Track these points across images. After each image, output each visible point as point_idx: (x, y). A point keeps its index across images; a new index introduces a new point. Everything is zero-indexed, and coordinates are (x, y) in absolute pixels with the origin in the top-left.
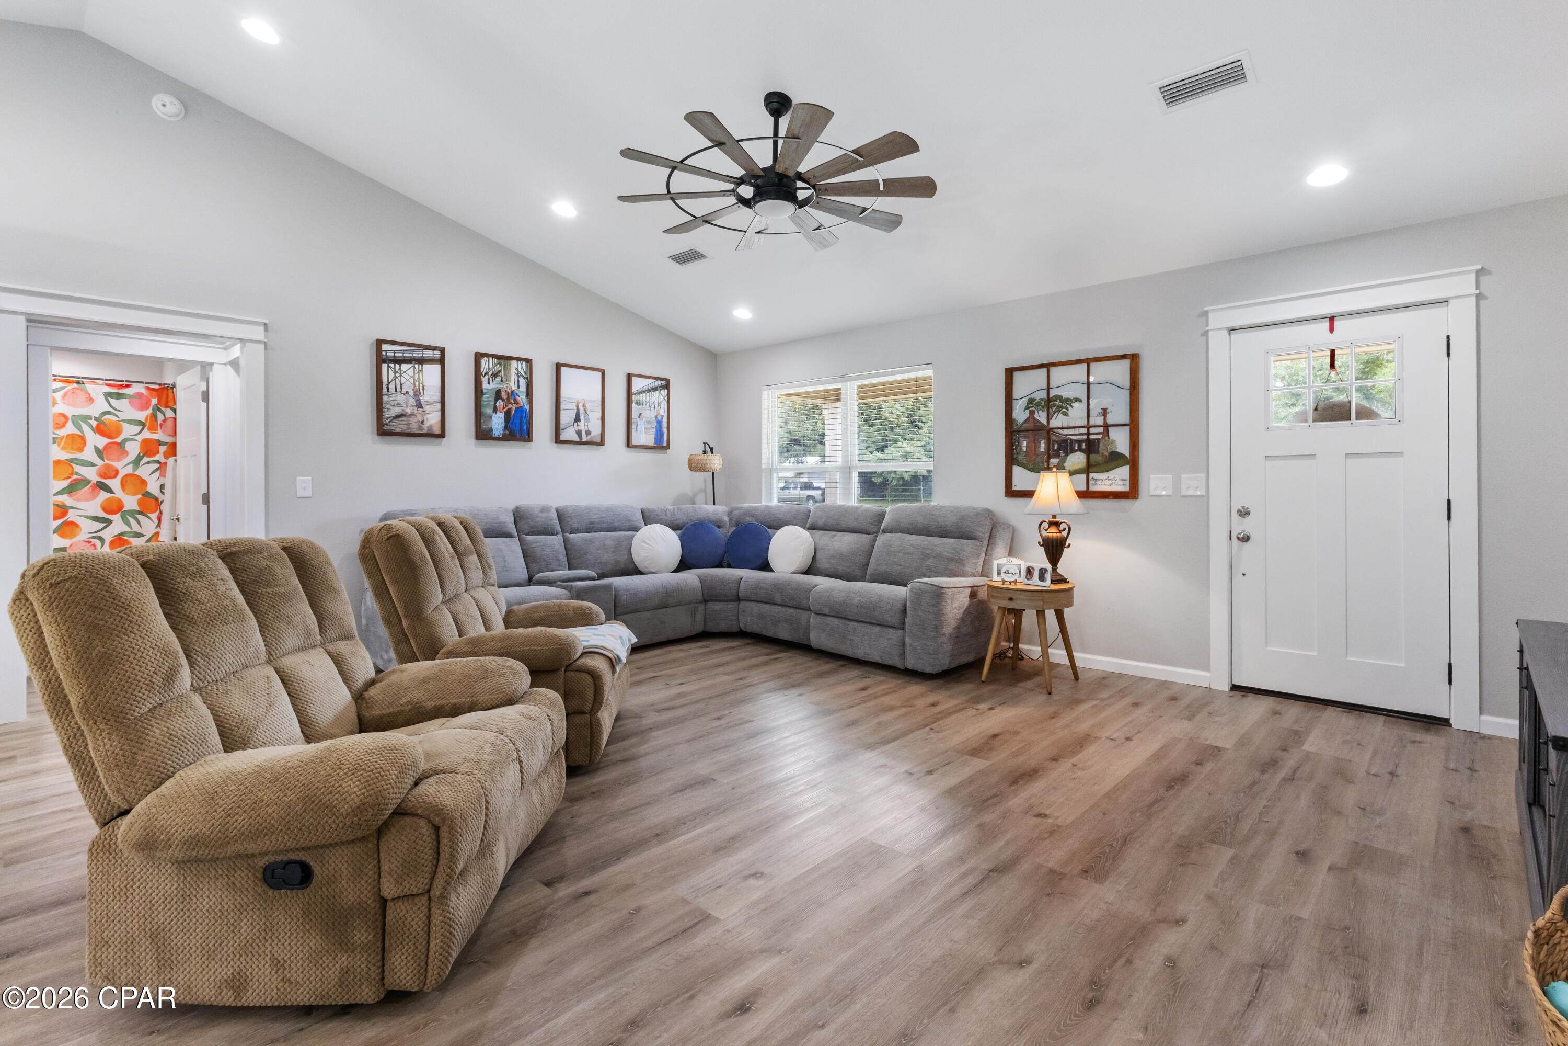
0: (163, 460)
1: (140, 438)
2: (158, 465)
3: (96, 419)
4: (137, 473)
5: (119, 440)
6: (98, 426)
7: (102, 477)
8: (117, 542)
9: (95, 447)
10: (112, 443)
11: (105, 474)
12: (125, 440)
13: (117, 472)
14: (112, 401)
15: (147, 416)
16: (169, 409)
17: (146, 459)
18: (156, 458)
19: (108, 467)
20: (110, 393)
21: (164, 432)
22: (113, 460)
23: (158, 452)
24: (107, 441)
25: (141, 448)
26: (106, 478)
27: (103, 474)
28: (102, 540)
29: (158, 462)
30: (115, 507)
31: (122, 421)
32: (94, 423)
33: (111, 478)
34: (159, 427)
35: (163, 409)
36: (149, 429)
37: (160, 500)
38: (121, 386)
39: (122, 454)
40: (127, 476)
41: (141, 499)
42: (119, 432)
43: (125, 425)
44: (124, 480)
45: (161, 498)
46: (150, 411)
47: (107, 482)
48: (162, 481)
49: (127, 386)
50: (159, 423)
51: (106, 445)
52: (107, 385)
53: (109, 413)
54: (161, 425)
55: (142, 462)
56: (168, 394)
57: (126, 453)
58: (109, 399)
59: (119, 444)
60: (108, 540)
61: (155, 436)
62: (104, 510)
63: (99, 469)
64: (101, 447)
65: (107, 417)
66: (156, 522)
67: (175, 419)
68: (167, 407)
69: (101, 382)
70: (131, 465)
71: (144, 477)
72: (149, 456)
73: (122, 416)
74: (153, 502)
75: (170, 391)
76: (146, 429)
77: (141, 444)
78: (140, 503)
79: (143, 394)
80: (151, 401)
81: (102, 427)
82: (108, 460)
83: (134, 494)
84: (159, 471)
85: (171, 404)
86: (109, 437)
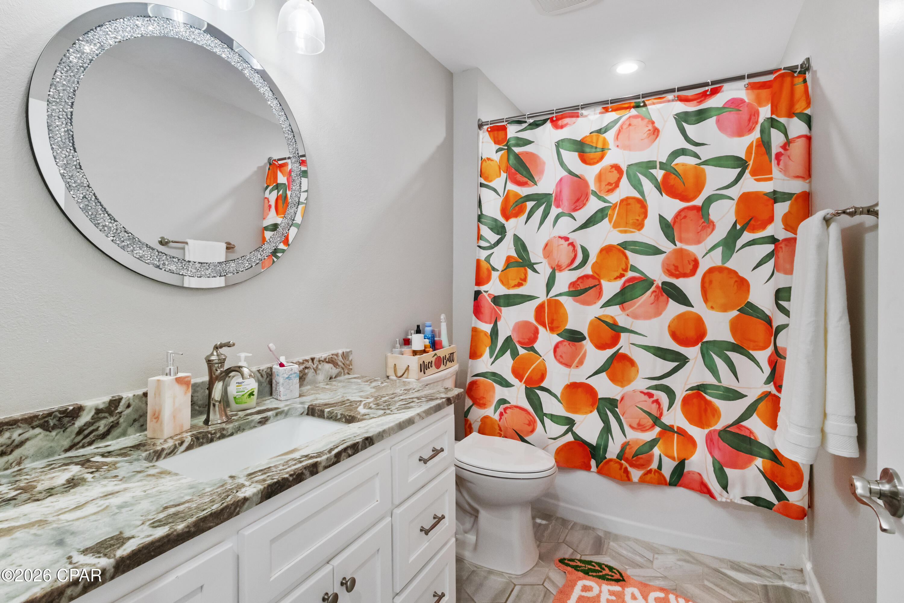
0: (782, 234)
1: (735, 192)
2: (770, 247)
3: (662, 166)
4: (730, 265)
5: (698, 202)
6: (665, 177)
7: (671, 274)
8: (695, 401)
9: (661, 217)
10: (688, 208)
11: (676, 268)
12: (710, 200)
13: (696, 264)
14: (690, 129)
15: (750, 147)
16: (795, 120)
17: (747, 236)
18: (769, 231)
19: (680, 253)
20: (686, 113)
21: (785, 171)
22: (688, 243)
23: (771, 220)
24: (681, 205)
25: (738, 212)
26: (677, 277)
27: (672, 268)
28: (670, 393)
29: (772, 240)
30: (691, 333)
31: (706, 163)
32: (659, 174)
33: (685, 275)
34: (774, 162)
35: (783, 120)
36: (753, 173)
37: (775, 325)
38: (704, 96)
39: (704, 228)
40: (711, 270)
41: (737, 316)
42: (699, 186)
43: (709, 170)
44: (707, 280)
45: (779, 319)
46: (756, 134)
47: (680, 283)
48: (781, 280)
49: (715, 92)
50: (774, 151)
51: (679, 215)
52: (682, 99)
53: (683, 152)
54: (778, 156)
55: (740, 243)
56: (793, 85)
57: (710, 225)
58: (685, 125)
59: (698, 209)
60: (680, 395)
61: (766, 187)
62: (674, 336)
63: (667, 258)
64: (669, 217)
65: (681, 160)
66: (767, 370)
67: (809, 139)
68: (791, 114)
69: (670, 96)
70: (720, 250)
71: (744, 272)
72: (753, 230)
73: (705, 153)
74: (760, 326)
75: (799, 81)
76: (747, 174)
77: (738, 204)
78: (735, 326)
79: (742, 101)
80: (757, 113)
81: (673, 180)
82: (681, 241)
83: (725, 309)
84: (772, 261)
85: (799, 107)
86: (683, 198)
